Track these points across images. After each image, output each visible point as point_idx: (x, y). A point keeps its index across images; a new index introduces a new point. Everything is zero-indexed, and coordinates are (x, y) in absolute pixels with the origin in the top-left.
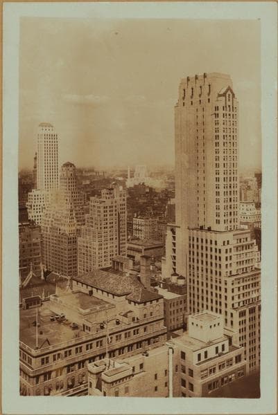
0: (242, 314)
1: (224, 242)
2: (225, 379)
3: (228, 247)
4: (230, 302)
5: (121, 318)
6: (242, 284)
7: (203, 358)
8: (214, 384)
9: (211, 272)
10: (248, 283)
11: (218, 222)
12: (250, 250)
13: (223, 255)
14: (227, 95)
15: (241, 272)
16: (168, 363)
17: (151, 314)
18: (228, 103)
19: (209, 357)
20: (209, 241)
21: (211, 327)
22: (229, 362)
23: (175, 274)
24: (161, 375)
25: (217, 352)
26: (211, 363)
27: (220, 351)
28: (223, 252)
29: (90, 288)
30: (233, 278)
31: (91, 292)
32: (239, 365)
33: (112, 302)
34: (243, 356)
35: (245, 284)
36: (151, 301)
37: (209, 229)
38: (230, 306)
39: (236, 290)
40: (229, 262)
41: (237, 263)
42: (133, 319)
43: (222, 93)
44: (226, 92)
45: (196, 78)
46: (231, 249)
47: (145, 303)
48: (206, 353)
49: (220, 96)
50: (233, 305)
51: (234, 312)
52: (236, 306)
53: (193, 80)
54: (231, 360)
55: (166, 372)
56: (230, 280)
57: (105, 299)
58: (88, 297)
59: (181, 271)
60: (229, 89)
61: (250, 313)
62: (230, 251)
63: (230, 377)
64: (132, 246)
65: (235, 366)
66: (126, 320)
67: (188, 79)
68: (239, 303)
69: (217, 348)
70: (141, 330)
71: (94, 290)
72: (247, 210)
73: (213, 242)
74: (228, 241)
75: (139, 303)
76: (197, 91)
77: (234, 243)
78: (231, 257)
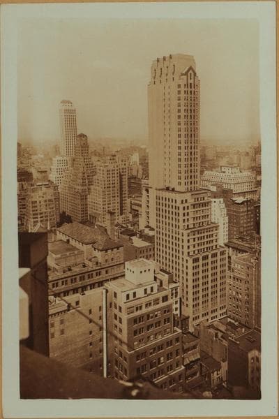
0: (196, 260)
1: (182, 201)
2: (151, 315)
3: (186, 205)
4: (186, 250)
5: (86, 262)
6: (197, 236)
7: (131, 297)
8: (140, 319)
9: (172, 225)
10: (203, 235)
11: (180, 184)
12: (207, 208)
13: (181, 212)
14: (189, 75)
15: (197, 226)
16: (102, 301)
17: (112, 259)
18: (190, 81)
19: (137, 297)
20: (170, 200)
21: (141, 272)
22: (156, 301)
23: (148, 227)
24: (96, 310)
25: (146, 293)
26: (137, 302)
27: (149, 292)
28: (181, 209)
29: (68, 238)
30: (189, 231)
31: (68, 240)
32: (166, 304)
33: (82, 249)
34: (170, 297)
35: (200, 235)
36: (112, 249)
37: (173, 190)
38: (186, 253)
39: (191, 241)
40: (186, 217)
41: (194, 218)
42: (97, 263)
43: (184, 72)
44: (188, 71)
45: (164, 59)
46: (188, 207)
47: (106, 251)
48: (135, 294)
49: (182, 75)
50: (189, 253)
51: (188, 258)
52: (191, 253)
53: (161, 61)
54: (158, 299)
55: (100, 308)
56: (185, 233)
57: (77, 247)
58: (65, 245)
59: (153, 224)
60: (191, 68)
61: (203, 260)
62: (188, 209)
63: (156, 313)
64: (136, 202)
65: (161, 305)
66: (91, 264)
67: (158, 61)
68: (194, 251)
69: (146, 290)
70: (103, 272)
71: (71, 239)
72: (232, 173)
73: (174, 201)
74: (186, 200)
75: (101, 251)
76: (165, 71)
77: (191, 201)
78: (188, 213)
